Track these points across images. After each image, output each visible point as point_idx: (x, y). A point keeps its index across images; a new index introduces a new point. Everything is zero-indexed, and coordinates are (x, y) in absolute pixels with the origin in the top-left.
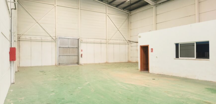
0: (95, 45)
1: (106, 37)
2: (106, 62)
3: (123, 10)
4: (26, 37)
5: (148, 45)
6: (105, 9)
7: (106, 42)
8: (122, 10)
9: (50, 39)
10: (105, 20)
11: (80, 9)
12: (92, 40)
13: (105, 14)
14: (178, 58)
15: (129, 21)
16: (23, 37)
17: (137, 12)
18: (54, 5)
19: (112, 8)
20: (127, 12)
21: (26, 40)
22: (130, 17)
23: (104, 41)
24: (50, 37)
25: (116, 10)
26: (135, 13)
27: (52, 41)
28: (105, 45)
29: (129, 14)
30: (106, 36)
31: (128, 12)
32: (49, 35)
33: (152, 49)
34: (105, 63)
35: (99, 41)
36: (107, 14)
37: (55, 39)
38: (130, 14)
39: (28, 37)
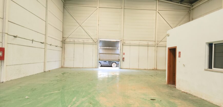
0: (140, 47)
1: (155, 39)
2: (155, 68)
3: (181, 3)
4: (70, 40)
5: (176, 47)
6: (155, 6)
7: (155, 44)
8: (179, 4)
9: (91, 41)
10: (155, 19)
11: (123, 8)
12: (137, 43)
13: (155, 11)
14: (212, 68)
15: (190, 17)
16: (68, 40)
17: (201, 3)
18: (96, 7)
19: (165, 3)
20: (187, 5)
21: (70, 43)
22: (191, 12)
23: (153, 43)
24: (91, 40)
25: (172, 5)
26: (198, 5)
27: (94, 43)
28: (154, 48)
29: (190, 8)
30: (155, 37)
31: (189, 5)
32: (90, 38)
33: (180, 52)
34: (153, 69)
35: (145, 43)
36: (157, 11)
37: (96, 42)
38: (192, 7)
39: (72, 40)
